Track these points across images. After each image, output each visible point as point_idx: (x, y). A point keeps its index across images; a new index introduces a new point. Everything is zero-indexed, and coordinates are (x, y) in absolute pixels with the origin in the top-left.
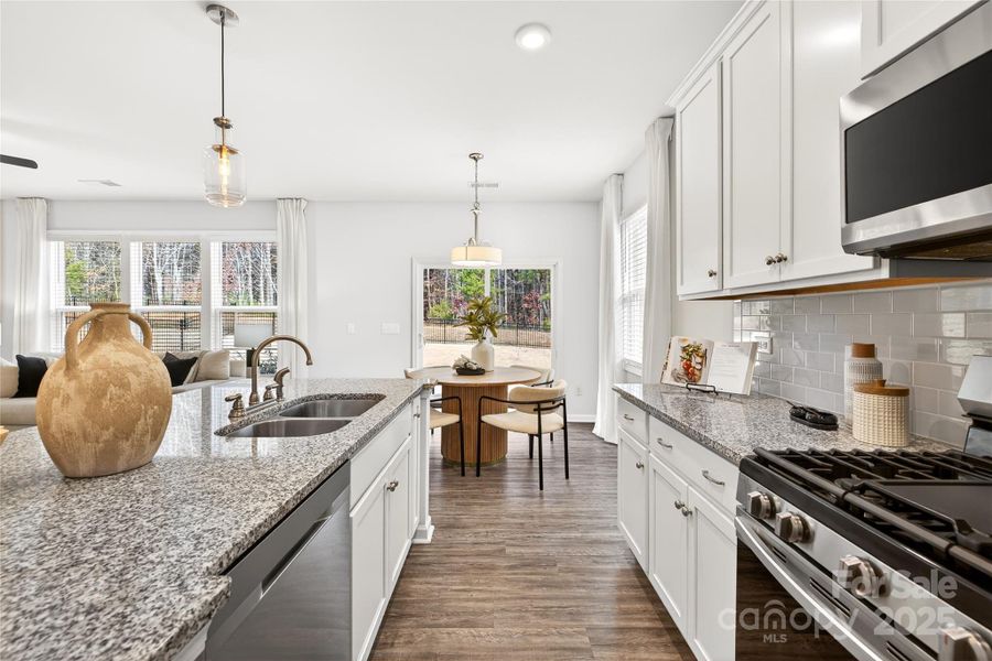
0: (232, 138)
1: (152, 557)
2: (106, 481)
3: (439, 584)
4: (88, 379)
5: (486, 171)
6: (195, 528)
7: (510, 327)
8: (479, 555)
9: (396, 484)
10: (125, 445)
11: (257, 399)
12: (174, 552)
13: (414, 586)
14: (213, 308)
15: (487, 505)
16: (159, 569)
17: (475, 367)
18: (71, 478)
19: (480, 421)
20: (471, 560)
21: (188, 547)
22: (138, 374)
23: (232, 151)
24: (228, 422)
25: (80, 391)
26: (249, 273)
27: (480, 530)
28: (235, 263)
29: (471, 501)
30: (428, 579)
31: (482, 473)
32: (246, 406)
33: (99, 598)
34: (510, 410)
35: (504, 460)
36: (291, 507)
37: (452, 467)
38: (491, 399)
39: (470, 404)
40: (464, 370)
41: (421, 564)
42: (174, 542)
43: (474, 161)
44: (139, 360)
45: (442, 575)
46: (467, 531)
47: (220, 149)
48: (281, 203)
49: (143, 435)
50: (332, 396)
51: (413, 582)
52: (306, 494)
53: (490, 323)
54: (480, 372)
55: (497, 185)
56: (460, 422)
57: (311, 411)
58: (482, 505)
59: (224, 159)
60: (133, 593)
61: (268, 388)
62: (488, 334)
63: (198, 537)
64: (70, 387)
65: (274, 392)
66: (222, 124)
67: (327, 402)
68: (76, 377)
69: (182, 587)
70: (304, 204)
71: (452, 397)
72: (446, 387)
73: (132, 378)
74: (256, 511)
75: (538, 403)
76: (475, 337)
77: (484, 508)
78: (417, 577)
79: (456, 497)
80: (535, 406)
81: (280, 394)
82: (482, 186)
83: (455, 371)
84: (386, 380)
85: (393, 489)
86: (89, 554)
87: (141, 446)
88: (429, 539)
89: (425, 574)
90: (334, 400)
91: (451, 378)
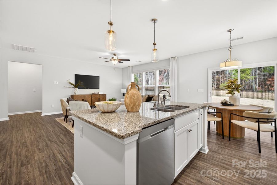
0: (156, 47)
1: (134, 123)
2: (132, 113)
3: (207, 165)
4: (130, 95)
5: (234, 35)
6: (140, 121)
7: (258, 91)
8: (224, 163)
9: (191, 131)
10: (134, 107)
11: (159, 104)
12: (136, 123)
13: (198, 163)
14: (157, 85)
15: (231, 150)
16: (134, 125)
17: (229, 103)
18: (128, 112)
19: (230, 122)
20: (220, 164)
21: (138, 123)
22: (136, 95)
23: (156, 50)
24: (153, 107)
25: (129, 97)
26: (167, 77)
27: (226, 157)
28: (164, 75)
29: (224, 147)
30: (203, 163)
31: (231, 140)
32: (157, 105)
33: (126, 125)
34: (246, 120)
35: (243, 138)
36: (157, 123)
37: (220, 135)
38: (236, 115)
39: (226, 116)
40: (224, 104)
41: (202, 158)
42: (137, 122)
43: (229, 32)
44: (137, 92)
45: (209, 164)
46: (220, 155)
47: (154, 50)
48: (171, 59)
49: (137, 106)
50: (177, 106)
51: (199, 162)
52: (161, 121)
53: (237, 88)
54: (231, 105)
55: (242, 38)
56: (222, 121)
57: (171, 108)
58: (229, 150)
59: (155, 52)
60: (130, 126)
61: (162, 102)
62: (236, 92)
63: (140, 122)
64: (128, 96)
65: (163, 103)
66: (154, 44)
67: (175, 107)
68: (128, 95)
69: (135, 127)
70: (176, 58)
71: (219, 112)
72: (217, 109)
73: (135, 95)
74: (150, 121)
75: (258, 119)
76: (230, 93)
77: (229, 151)
78: (200, 160)
79: (219, 144)
80: (257, 120)
81: (164, 104)
82: (233, 40)
83: (221, 104)
84: (193, 104)
85: (190, 131)
86: (127, 121)
87: (137, 108)
88: (206, 152)
89: (202, 161)
90: (177, 107)
91: (220, 106)
